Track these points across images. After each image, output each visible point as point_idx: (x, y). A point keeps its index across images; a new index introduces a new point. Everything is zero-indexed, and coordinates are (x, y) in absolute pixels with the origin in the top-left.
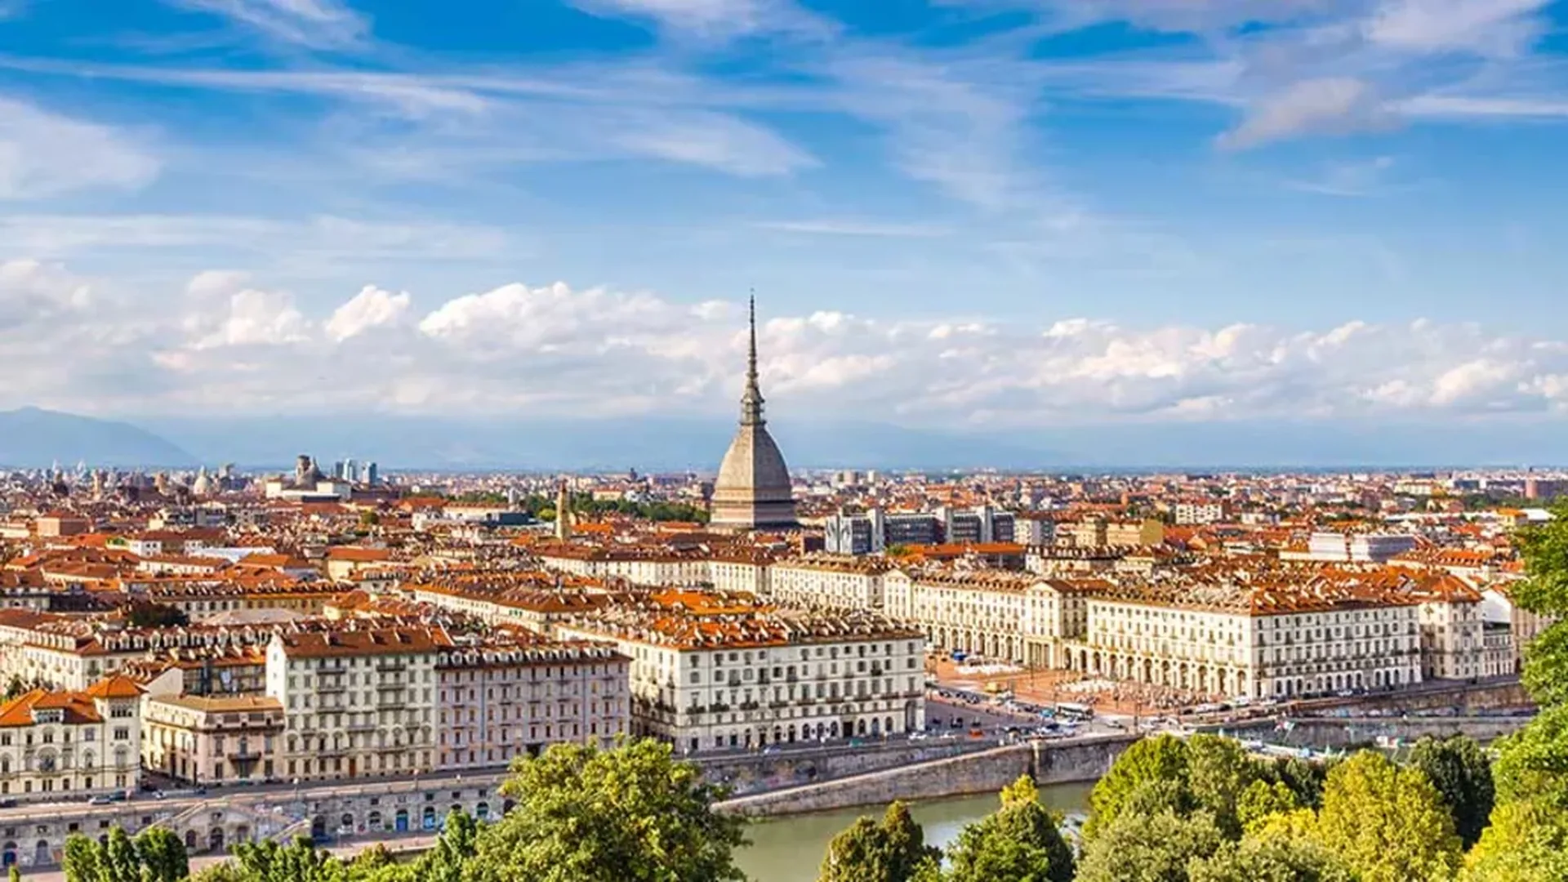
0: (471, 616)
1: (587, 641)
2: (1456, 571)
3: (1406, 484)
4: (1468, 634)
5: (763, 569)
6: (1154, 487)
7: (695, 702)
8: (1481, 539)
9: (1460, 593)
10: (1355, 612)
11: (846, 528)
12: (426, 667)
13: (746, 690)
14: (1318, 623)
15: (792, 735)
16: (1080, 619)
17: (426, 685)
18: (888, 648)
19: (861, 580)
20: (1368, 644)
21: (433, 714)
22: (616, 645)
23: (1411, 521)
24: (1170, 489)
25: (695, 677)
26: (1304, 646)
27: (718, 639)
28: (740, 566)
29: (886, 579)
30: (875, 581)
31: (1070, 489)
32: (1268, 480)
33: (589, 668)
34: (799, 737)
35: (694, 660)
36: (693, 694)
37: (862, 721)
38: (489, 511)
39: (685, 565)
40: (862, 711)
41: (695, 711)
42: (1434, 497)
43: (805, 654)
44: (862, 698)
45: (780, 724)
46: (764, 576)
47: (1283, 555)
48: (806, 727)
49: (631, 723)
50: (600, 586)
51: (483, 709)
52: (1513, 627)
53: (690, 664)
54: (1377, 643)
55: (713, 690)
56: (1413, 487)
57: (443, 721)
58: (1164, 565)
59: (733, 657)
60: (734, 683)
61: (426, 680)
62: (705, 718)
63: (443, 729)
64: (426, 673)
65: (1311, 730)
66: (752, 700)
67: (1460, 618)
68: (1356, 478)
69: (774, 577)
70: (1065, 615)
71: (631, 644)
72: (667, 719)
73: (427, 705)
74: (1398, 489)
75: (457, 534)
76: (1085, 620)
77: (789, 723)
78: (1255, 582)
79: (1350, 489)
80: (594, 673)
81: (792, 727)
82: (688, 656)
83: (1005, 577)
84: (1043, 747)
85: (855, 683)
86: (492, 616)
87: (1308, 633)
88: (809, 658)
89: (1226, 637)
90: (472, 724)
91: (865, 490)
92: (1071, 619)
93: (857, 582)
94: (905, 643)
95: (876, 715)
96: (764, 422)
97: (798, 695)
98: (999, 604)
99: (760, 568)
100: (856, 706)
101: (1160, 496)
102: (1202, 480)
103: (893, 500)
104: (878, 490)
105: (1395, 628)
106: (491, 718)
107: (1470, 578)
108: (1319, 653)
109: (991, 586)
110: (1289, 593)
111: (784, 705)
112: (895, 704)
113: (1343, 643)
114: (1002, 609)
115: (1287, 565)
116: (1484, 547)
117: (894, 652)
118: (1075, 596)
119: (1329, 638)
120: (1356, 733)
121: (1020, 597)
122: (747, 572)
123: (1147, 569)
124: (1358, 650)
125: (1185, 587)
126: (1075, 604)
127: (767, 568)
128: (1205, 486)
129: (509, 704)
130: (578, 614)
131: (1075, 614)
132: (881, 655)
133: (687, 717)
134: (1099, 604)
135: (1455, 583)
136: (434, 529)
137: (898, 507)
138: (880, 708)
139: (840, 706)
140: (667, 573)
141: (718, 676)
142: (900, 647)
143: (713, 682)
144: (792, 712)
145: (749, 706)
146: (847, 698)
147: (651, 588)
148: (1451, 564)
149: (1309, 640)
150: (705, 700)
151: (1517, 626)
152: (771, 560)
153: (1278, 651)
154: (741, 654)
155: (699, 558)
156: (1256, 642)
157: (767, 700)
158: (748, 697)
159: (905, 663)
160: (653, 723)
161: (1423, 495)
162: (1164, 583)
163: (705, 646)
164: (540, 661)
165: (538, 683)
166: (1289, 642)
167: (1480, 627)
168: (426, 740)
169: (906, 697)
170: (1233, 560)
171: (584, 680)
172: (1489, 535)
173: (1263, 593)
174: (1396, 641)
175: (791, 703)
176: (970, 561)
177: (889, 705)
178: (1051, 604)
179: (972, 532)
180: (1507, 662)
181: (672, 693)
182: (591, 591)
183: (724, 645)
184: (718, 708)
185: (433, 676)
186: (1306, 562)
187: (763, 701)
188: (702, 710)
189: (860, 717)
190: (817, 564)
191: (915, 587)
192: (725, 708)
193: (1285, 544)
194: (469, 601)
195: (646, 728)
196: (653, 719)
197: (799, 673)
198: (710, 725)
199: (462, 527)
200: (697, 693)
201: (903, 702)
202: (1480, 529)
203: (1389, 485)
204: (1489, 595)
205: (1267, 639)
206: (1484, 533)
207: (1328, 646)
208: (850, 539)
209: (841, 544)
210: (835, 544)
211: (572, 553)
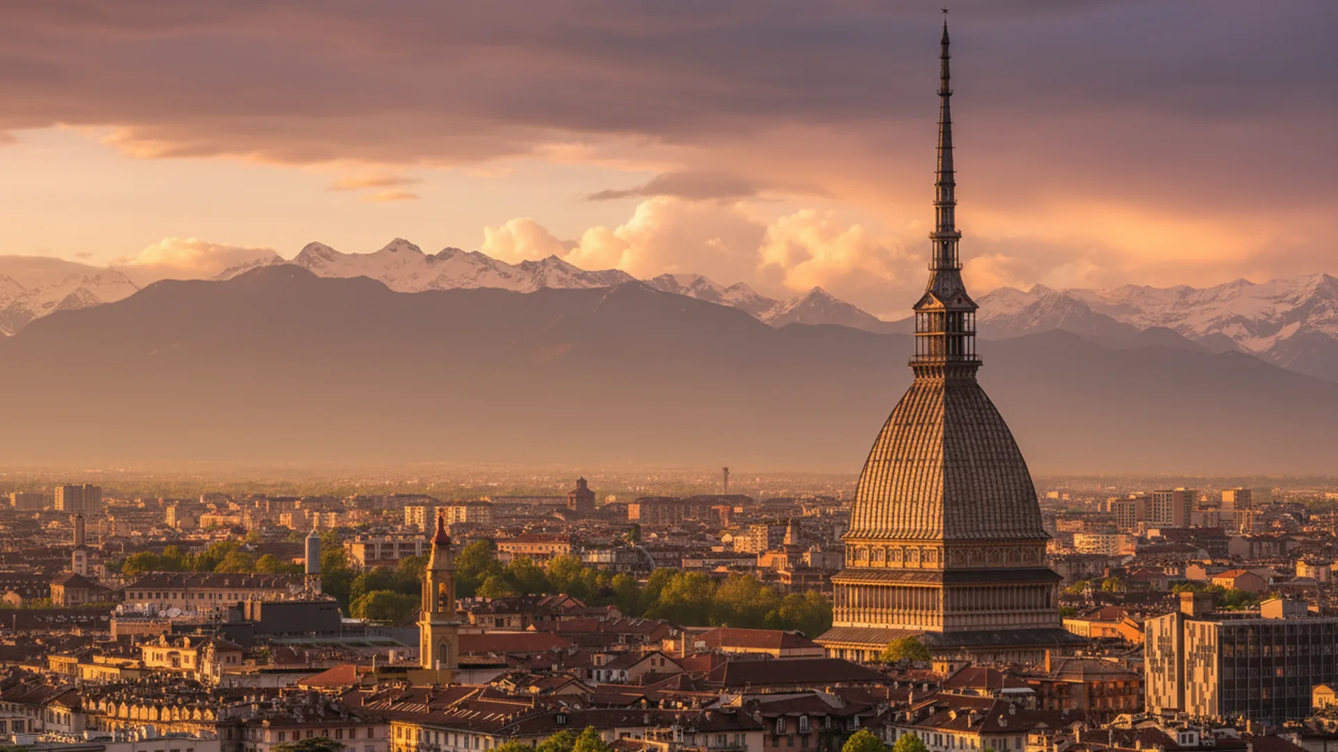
11: (1203, 653)
208: (1214, 679)
209: (1188, 693)
210: (1173, 693)
211: (466, 713)
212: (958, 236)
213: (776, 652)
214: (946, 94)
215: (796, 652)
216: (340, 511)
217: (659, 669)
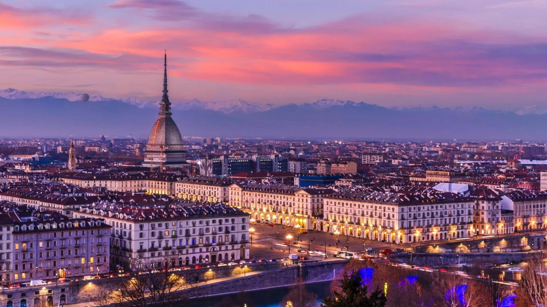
0: (29, 207)
1: (90, 219)
2: (490, 187)
3: (466, 147)
4: (495, 215)
5: (171, 184)
6: (351, 147)
7: (141, 246)
8: (501, 173)
9: (491, 196)
10: (445, 205)
11: (210, 165)
12: (9, 232)
13: (166, 241)
14: (428, 210)
15: (187, 261)
16: (320, 207)
17: (8, 241)
18: (233, 221)
19: (218, 189)
20: (450, 219)
21: (12, 256)
22: (103, 220)
23: (469, 164)
24: (359, 148)
25: (141, 235)
26: (422, 220)
27: (153, 216)
28: (160, 182)
29: (230, 189)
30: (225, 189)
31: (312, 147)
32: (403, 145)
33: (90, 231)
34: (191, 263)
35: (141, 227)
36: (140, 243)
37: (220, 255)
38: (33, 156)
39: (133, 182)
40: (220, 250)
41: (141, 251)
42: (478, 154)
43: (194, 224)
44: (220, 244)
45: (182, 256)
46: (171, 188)
47: (411, 179)
48: (194, 258)
49: (110, 257)
50: (93, 192)
51: (37, 253)
52: (514, 213)
53: (139, 229)
54: (454, 219)
55: (150, 241)
56: (469, 149)
57: (17, 259)
58: (358, 183)
59: (160, 225)
60: (161, 237)
61: (8, 239)
62: (147, 255)
63: (16, 263)
64: (8, 235)
65: (424, 258)
66: (169, 246)
67: (491, 208)
68: (442, 144)
69: (176, 188)
70: (313, 205)
71: (110, 220)
72: (128, 255)
73: (8, 251)
74: (462, 149)
75: (17, 167)
76: (322, 207)
77: (186, 256)
78: (400, 191)
79: (441, 149)
80: (92, 234)
81: (187, 258)
82: (138, 225)
83: (286, 188)
84: (304, 266)
85: (217, 237)
86: (39, 207)
87: (424, 214)
88: (196, 225)
89: (387, 216)
90: (31, 259)
91: (216, 146)
92: (316, 207)
93: (216, 190)
94: (240, 218)
95: (226, 252)
96: (171, 114)
97: (190, 242)
98: (283, 200)
99: (169, 183)
100: (218, 248)
101: (354, 151)
102: (373, 144)
103: (230, 152)
104: (223, 147)
105: (462, 212)
106: (41, 257)
107: (496, 190)
108: (428, 223)
109: (279, 192)
110: (416, 196)
111: (184, 247)
112: (236, 247)
113: (439, 219)
114: (284, 202)
115: (414, 183)
116: (501, 176)
117: (235, 222)
118: (318, 196)
119: (433, 217)
120: (444, 260)
121: (292, 197)
122: (163, 185)
123: (350, 184)
124: (446, 222)
125: (368, 193)
126: (318, 200)
127: (173, 183)
128: (374, 147)
129: (50, 249)
130: (83, 205)
131: (318, 205)
132: (230, 224)
133: (137, 254)
134: (329, 200)
135: (490, 192)
136: (6, 165)
137: (233, 155)
138: (229, 248)
139: (210, 248)
140: (124, 186)
141: (153, 234)
142: (238, 220)
143: (150, 237)
144: (187, 251)
145: (167, 248)
146: (213, 244)
147: (119, 193)
148: (487, 184)
149: (424, 217)
150: (146, 246)
151: (516, 211)
152: (175, 180)
153: (410, 222)
154: (164, 224)
155: (140, 179)
156: (400, 218)
157: (176, 245)
158: (167, 244)
159: (240, 228)
160: (120, 258)
161: (473, 152)
162: (359, 191)
163: (147, 220)
164: (66, 229)
165: (64, 239)
166: (415, 218)
167: (500, 212)
168: (8, 268)
169: (240, 243)
170: (389, 181)
171: (88, 237)
172: (503, 171)
173: (404, 196)
174: (462, 218)
175: (187, 246)
176: (269, 180)
177: (233, 247)
178: (307, 200)
179: (268, 167)
180: (511, 228)
181: (130, 243)
182: (89, 194)
183: (155, 219)
184: (153, 249)
185: (12, 237)
186: (422, 182)
187: (174, 246)
188: (145, 251)
189: (219, 253)
190: (197, 181)
191: (243, 192)
192: (156, 250)
193: (412, 174)
194: (28, 200)
195: (117, 260)
196: (121, 255)
197: (191, 232)
198: (148, 258)
199: (20, 164)
200: (143, 243)
201: (239, 246)
202: (500, 168)
203: (458, 148)
204: (504, 197)
205: (406, 216)
206: (501, 170)
207: (432, 220)
208: (212, 170)
209: (207, 172)
210: (205, 172)
211: (77, 176)
212: (167, 91)
213: (134, 166)
214: (165, 65)
215: (137, 166)
216: (59, 141)
217: (113, 169)
